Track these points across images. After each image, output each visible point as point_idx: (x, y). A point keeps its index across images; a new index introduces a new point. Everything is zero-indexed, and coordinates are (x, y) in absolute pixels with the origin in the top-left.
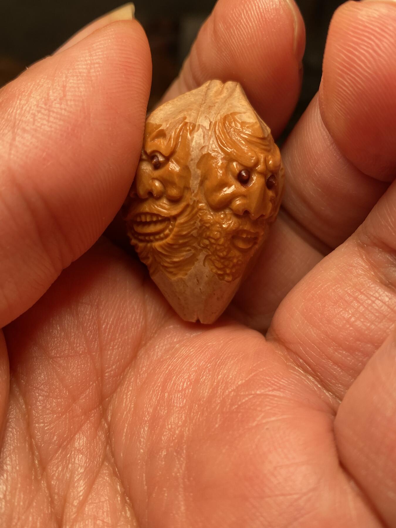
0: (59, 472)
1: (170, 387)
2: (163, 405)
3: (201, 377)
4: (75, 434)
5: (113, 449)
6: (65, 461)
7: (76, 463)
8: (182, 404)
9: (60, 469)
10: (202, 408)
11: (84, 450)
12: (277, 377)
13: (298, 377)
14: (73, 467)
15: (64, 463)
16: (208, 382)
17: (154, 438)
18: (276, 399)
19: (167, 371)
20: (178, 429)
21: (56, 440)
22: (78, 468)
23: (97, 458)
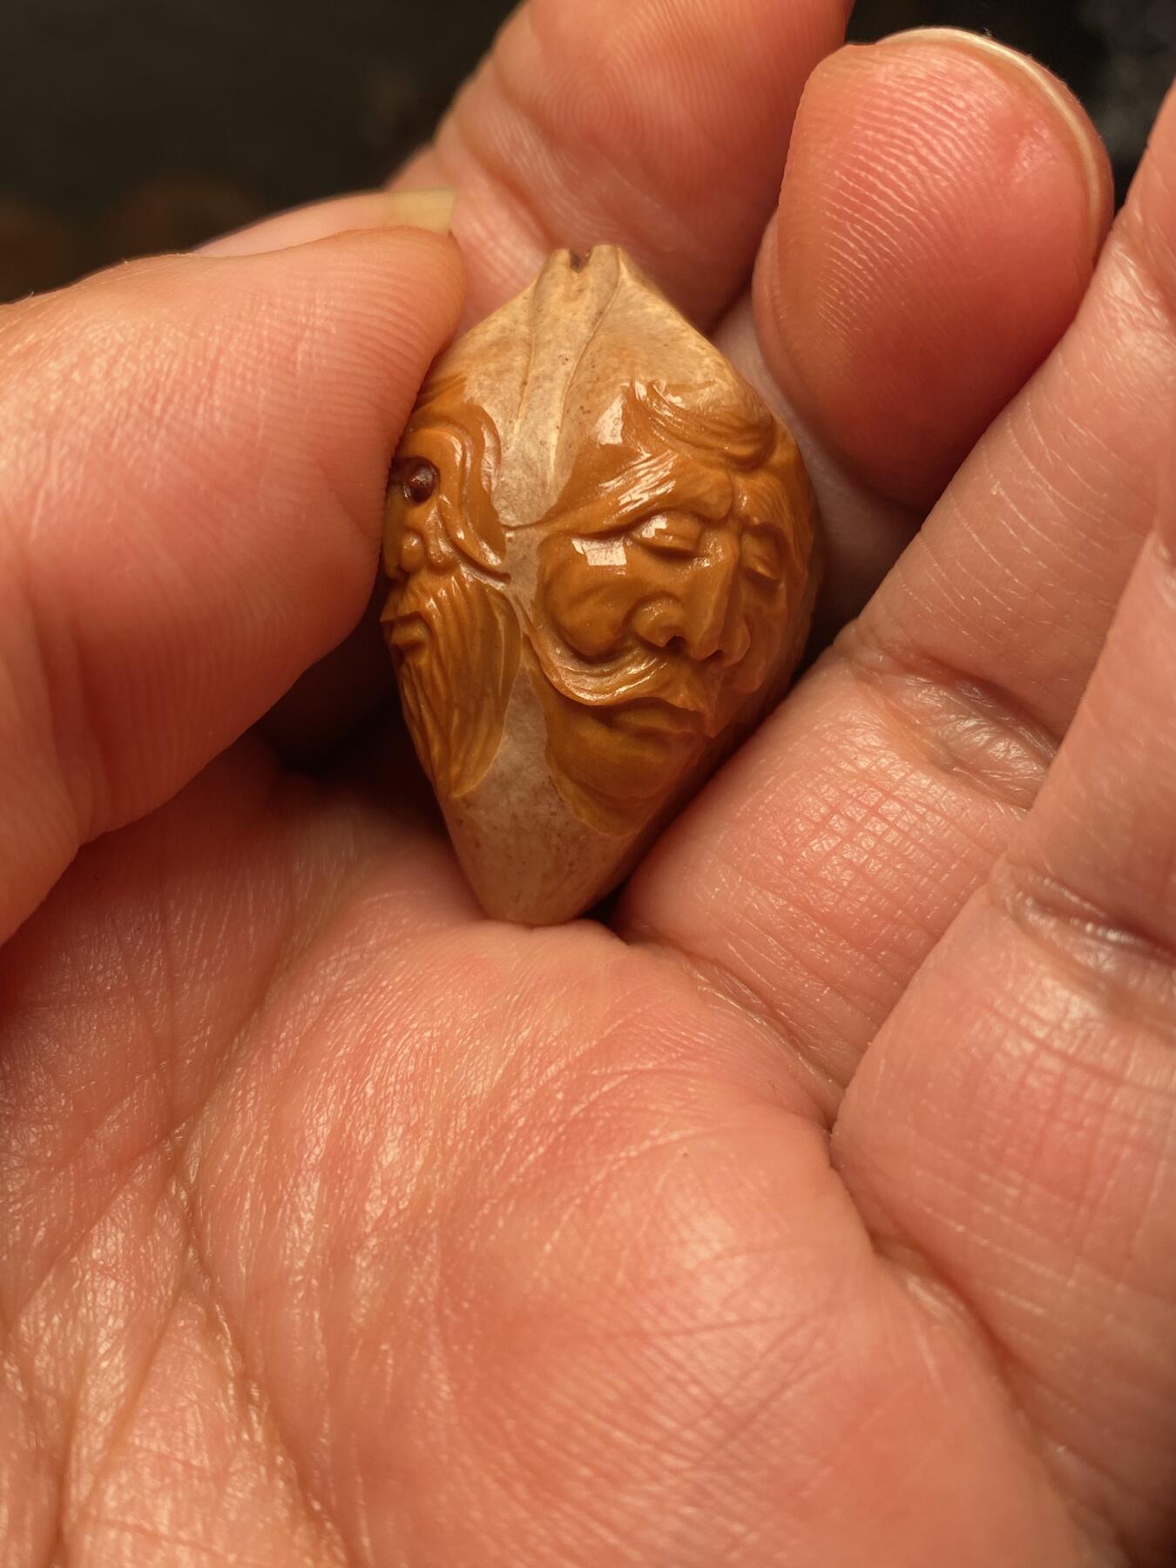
0: (55, 1332)
1: (379, 1070)
4: (92, 1225)
6: (67, 1300)
7: (100, 1306)
11: (119, 1266)
14: (92, 1317)
15: (67, 1306)
17: (343, 1206)
20: (410, 1181)
21: (41, 1244)
22: (107, 1319)
23: (160, 1289)
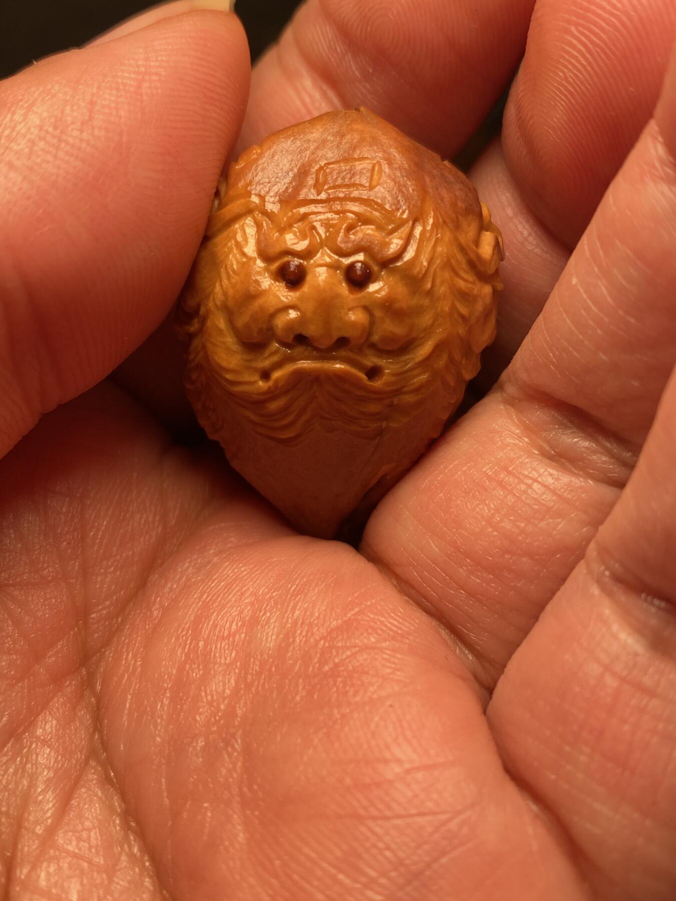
1: (207, 632)
2: (196, 662)
3: (262, 612)
5: (105, 738)
7: (40, 763)
8: (228, 658)
11: (53, 740)
14: (34, 770)
16: (275, 622)
17: (182, 717)
19: (200, 603)
20: (224, 701)
22: (44, 771)
23: (77, 754)
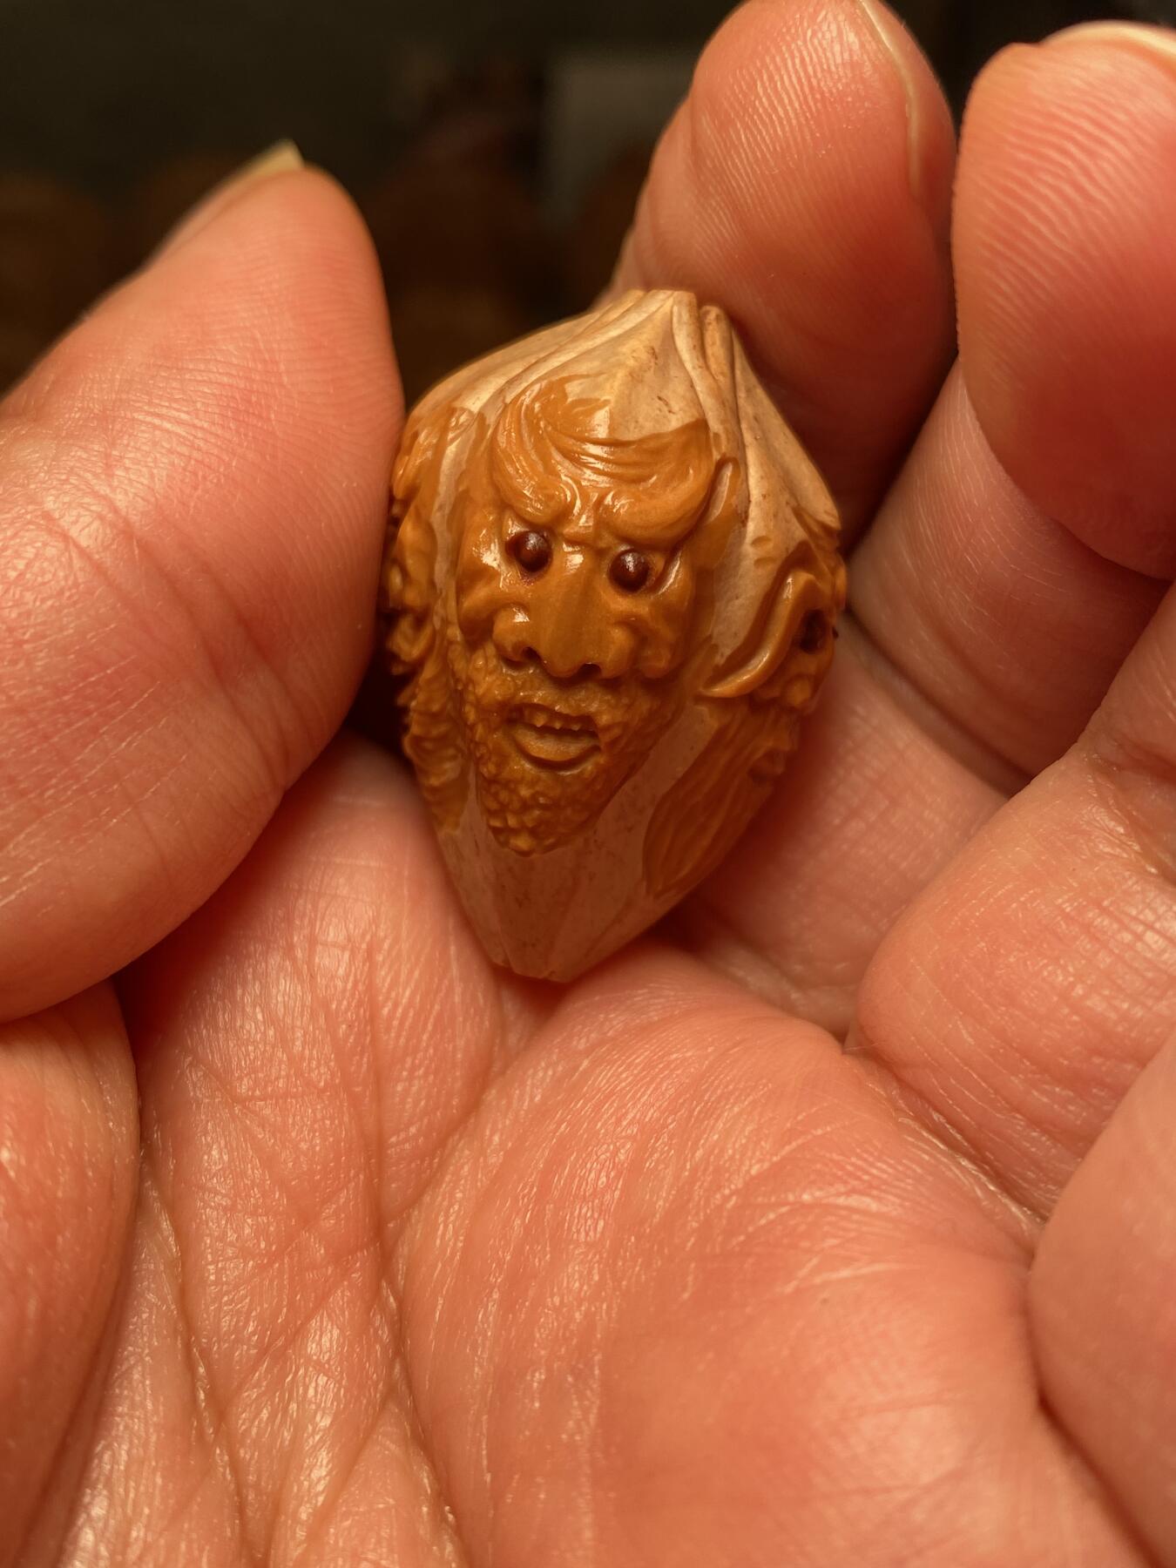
0: (263, 1425)
4: (309, 1318)
6: (277, 1394)
9: (265, 1414)
10: (648, 1245)
12: (865, 1156)
13: (926, 1157)
15: (277, 1400)
18: (856, 1217)
21: (254, 1333)
